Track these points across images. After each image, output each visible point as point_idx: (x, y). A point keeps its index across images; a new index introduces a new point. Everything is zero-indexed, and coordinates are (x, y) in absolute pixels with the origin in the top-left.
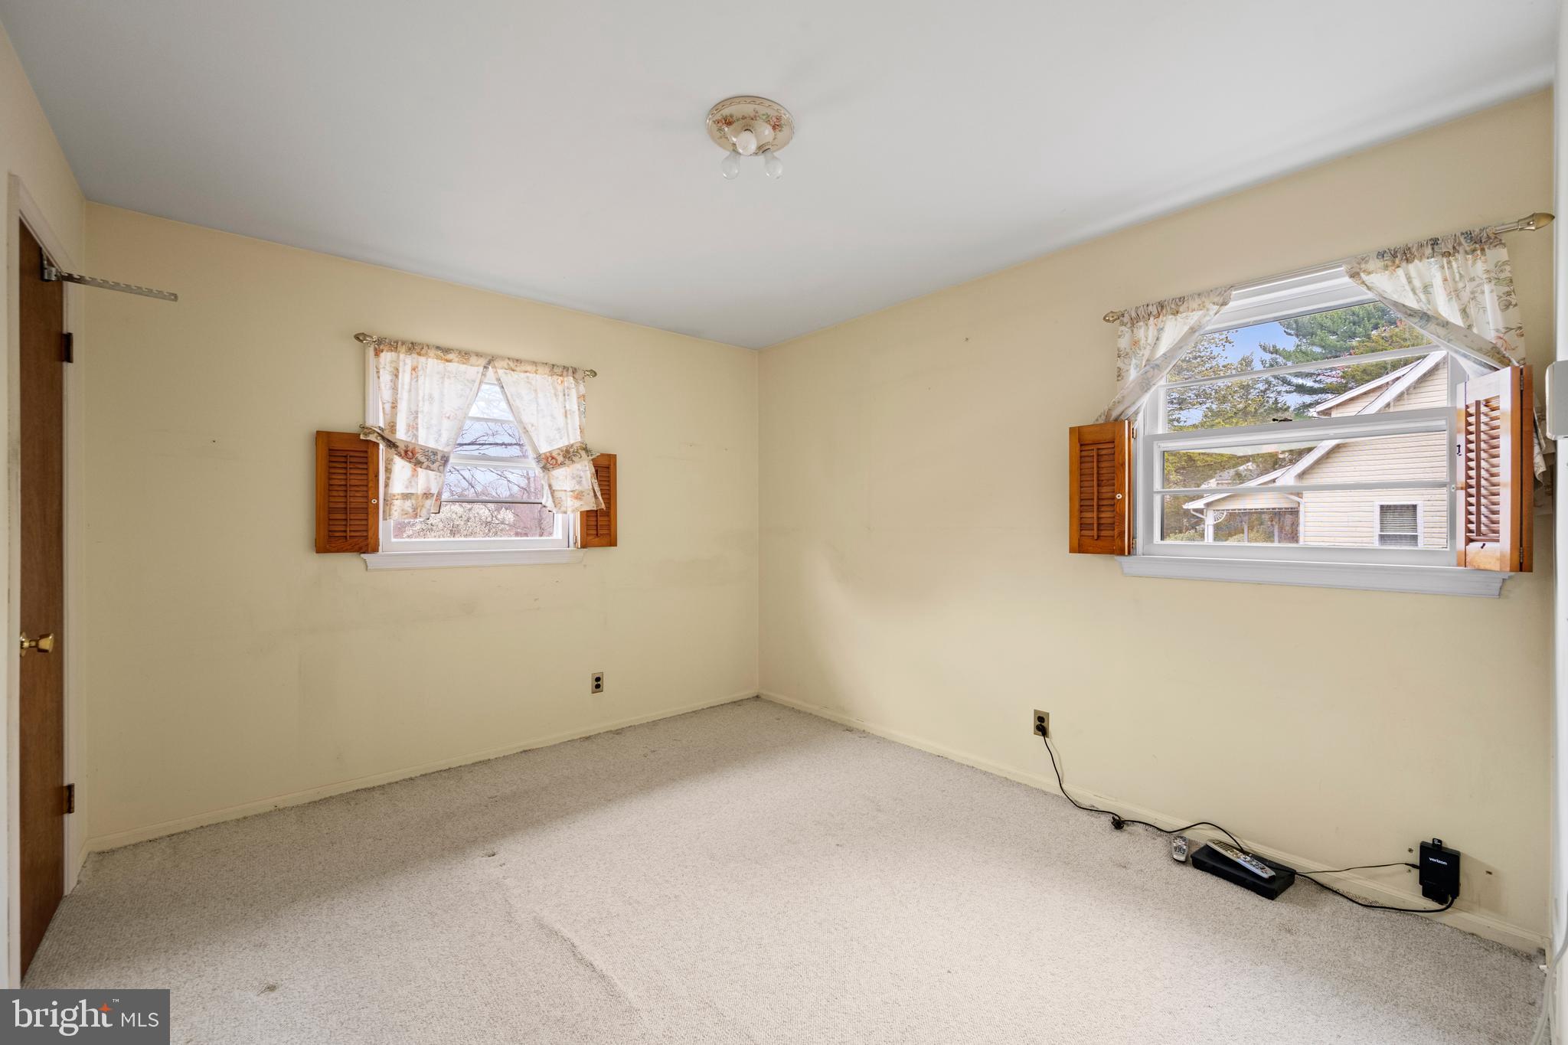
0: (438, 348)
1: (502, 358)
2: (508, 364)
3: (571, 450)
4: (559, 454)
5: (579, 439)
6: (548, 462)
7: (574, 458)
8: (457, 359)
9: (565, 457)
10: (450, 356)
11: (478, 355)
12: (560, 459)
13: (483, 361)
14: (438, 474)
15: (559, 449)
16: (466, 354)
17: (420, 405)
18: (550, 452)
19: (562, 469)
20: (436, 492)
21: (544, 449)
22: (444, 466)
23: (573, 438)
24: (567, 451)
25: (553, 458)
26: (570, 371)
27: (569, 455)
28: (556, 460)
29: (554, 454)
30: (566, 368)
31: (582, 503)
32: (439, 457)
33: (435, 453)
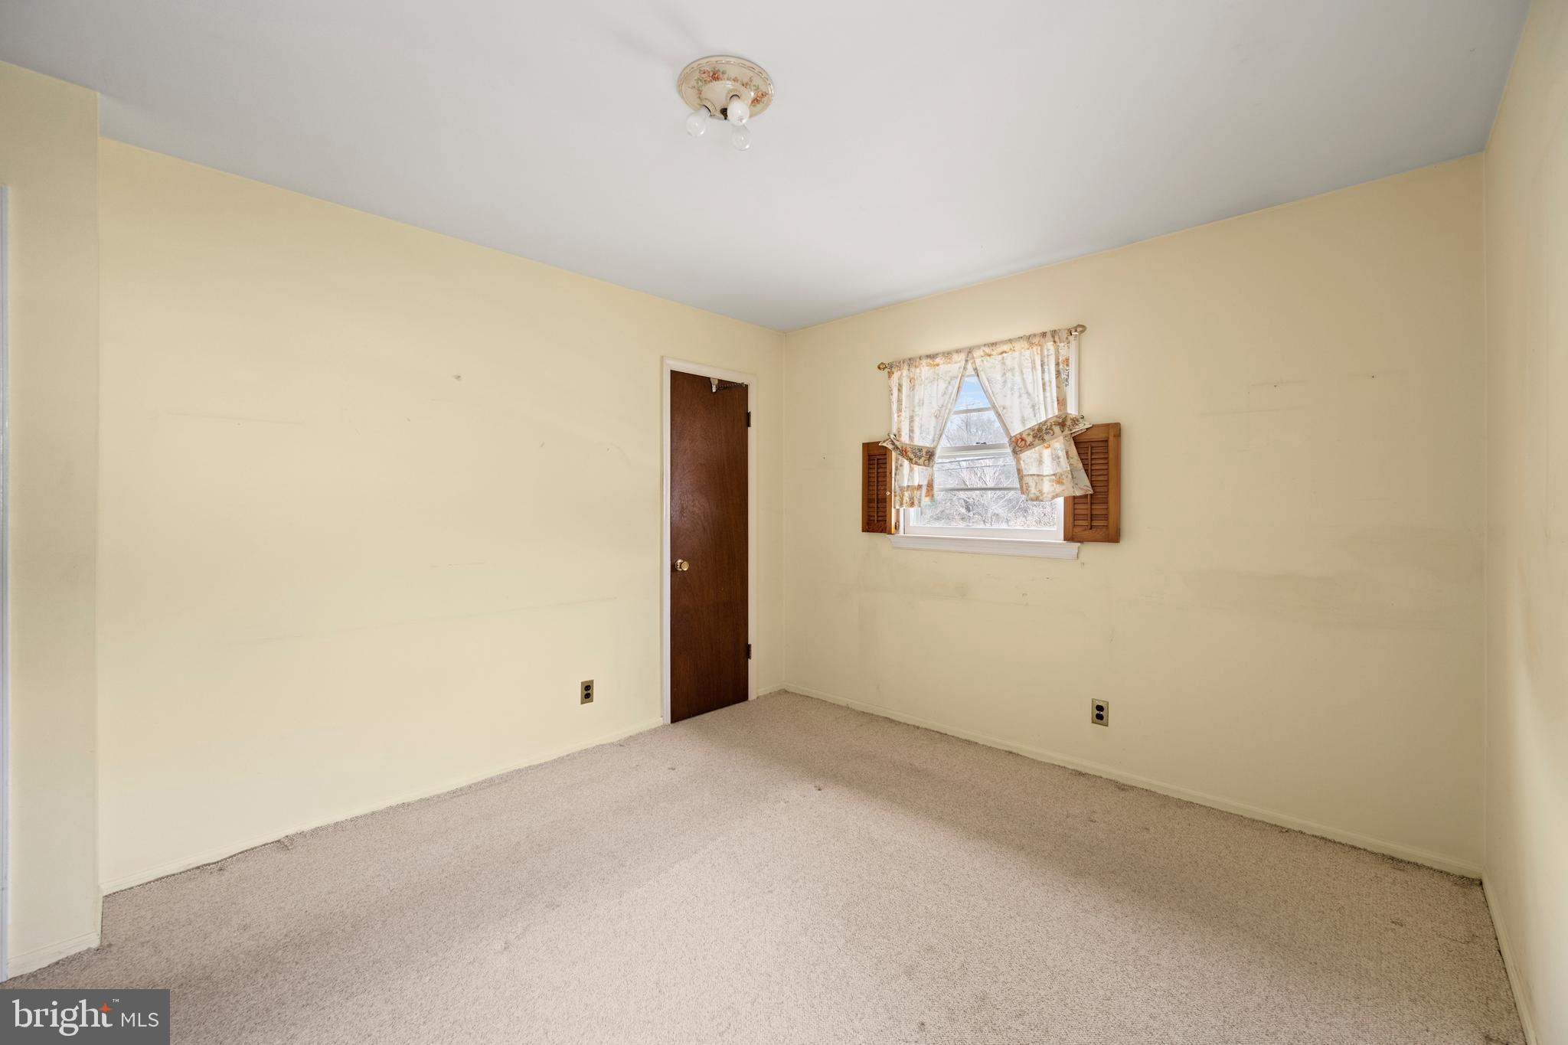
0: (928, 356)
1: (978, 347)
2: (984, 351)
3: (1044, 428)
4: (1029, 435)
5: (1056, 413)
6: (1019, 445)
7: (1046, 437)
8: (942, 362)
9: (1035, 437)
10: (938, 360)
11: (958, 351)
12: (1029, 439)
13: (962, 356)
14: (925, 468)
15: (1030, 428)
16: (948, 354)
17: (917, 409)
18: (1021, 434)
19: (1031, 451)
20: (924, 483)
21: (1017, 429)
22: (929, 460)
23: (1047, 412)
24: (1040, 430)
25: (1022, 440)
26: (1049, 335)
27: (1040, 434)
28: (1026, 441)
29: (1024, 436)
30: (1044, 335)
31: (1064, 487)
32: (924, 453)
33: (920, 450)
